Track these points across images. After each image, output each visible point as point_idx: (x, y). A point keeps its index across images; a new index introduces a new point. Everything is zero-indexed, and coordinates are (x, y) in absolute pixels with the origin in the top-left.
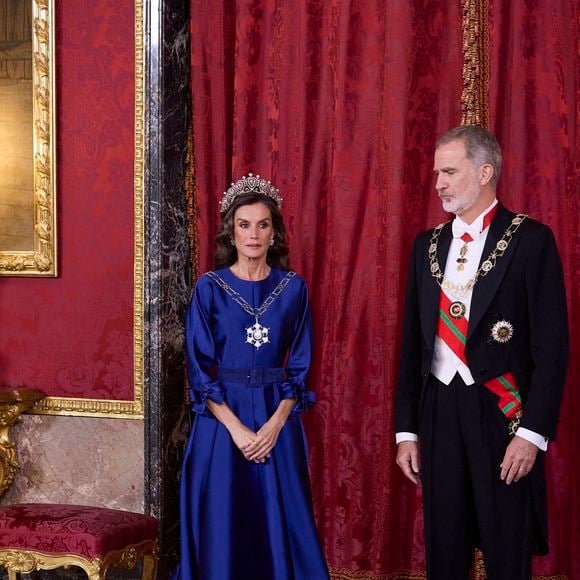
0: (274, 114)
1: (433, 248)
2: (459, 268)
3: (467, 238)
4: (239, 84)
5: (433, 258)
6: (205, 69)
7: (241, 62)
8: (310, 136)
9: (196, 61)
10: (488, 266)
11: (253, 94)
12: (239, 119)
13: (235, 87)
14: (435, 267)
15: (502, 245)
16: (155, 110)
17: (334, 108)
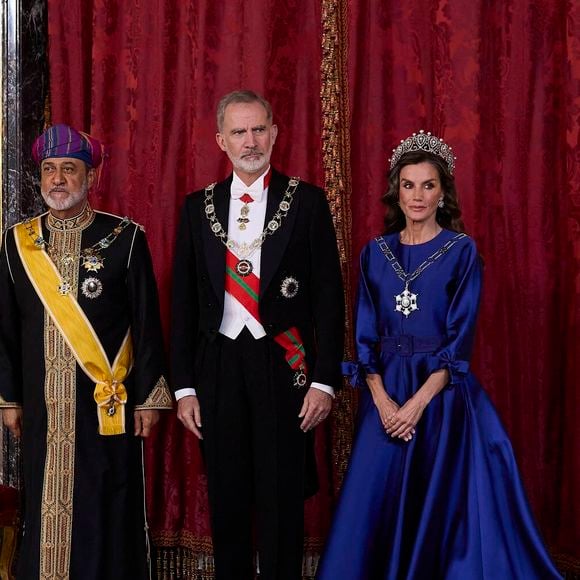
0: (133, 83)
1: (210, 209)
2: (241, 227)
3: (247, 198)
4: (97, 52)
5: (213, 219)
6: (62, 38)
7: (99, 32)
8: (169, 106)
9: (53, 30)
10: (274, 226)
11: (111, 63)
12: (96, 89)
13: (93, 56)
14: (216, 227)
15: (284, 206)
16: (13, 77)
17: (192, 77)
